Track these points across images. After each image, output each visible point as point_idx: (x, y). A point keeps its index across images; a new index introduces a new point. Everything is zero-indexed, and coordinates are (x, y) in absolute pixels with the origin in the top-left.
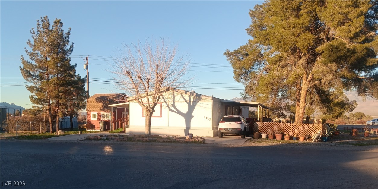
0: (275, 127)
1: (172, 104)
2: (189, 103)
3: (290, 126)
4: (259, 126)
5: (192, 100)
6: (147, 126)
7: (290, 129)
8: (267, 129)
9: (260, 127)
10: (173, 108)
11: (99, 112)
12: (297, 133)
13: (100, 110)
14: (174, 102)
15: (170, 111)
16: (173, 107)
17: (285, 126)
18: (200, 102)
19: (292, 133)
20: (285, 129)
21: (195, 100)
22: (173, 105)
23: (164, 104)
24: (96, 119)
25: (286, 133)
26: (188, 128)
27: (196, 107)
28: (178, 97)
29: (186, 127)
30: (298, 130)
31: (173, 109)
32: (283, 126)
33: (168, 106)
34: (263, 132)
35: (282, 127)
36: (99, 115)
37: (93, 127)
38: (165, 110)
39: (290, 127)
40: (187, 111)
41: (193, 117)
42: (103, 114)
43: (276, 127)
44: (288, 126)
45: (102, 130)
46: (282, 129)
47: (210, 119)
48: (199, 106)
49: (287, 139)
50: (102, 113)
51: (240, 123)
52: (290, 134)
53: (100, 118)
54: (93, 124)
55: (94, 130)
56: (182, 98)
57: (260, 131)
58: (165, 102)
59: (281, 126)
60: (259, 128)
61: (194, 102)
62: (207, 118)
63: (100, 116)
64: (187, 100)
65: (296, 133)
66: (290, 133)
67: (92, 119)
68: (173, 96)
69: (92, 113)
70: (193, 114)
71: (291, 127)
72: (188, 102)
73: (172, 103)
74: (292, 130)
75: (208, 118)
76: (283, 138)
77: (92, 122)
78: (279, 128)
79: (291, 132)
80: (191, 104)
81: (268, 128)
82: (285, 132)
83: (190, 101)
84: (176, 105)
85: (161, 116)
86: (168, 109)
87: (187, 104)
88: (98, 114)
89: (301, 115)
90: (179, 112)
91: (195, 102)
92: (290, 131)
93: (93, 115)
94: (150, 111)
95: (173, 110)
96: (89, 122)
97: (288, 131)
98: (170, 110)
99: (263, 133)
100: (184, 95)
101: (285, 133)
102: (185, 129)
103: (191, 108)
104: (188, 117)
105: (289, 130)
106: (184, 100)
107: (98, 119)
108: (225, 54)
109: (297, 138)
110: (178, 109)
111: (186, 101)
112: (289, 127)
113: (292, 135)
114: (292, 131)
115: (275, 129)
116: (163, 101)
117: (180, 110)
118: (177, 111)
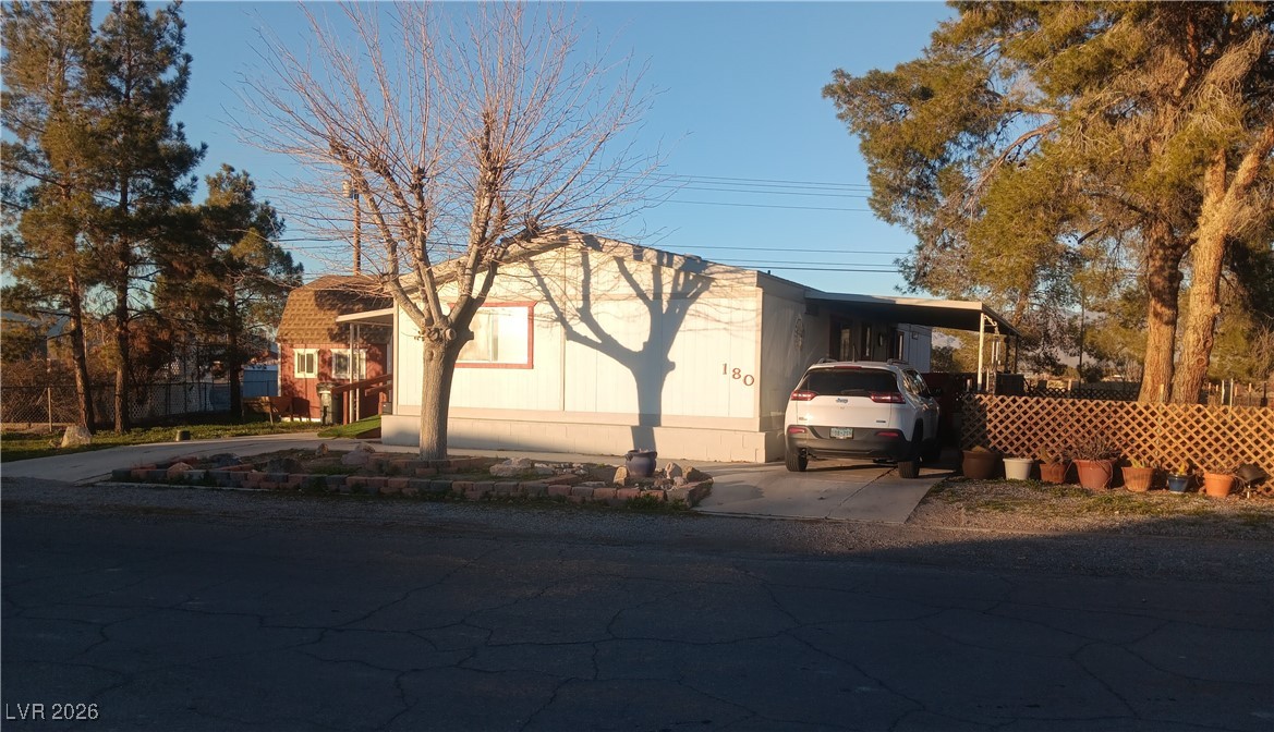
0: (1072, 420)
1: (578, 310)
2: (653, 304)
3: (1152, 419)
4: (989, 416)
5: (667, 289)
6: (431, 412)
7: (1152, 430)
8: (1030, 429)
9: (995, 422)
10: (583, 325)
11: (323, 347)
12: (1188, 455)
13: (329, 340)
14: (586, 298)
15: (571, 342)
16: (582, 320)
17: (1128, 418)
18: (704, 295)
19: (1164, 453)
20: (1127, 435)
21: (680, 288)
22: (585, 315)
23: (544, 309)
24: (313, 376)
25: (1132, 452)
26: (650, 418)
27: (688, 322)
28: (605, 276)
29: (642, 416)
30: (1197, 438)
31: (582, 329)
32: (1115, 417)
33: (561, 319)
34: (1012, 444)
35: (1109, 422)
36: (324, 361)
37: (299, 406)
38: (550, 338)
39: (1153, 425)
40: (646, 339)
41: (672, 366)
42: (339, 356)
43: (1078, 421)
44: (1140, 419)
45: (329, 419)
46: (1108, 433)
47: (749, 380)
48: (698, 314)
49: (1135, 483)
50: (336, 349)
51: (891, 402)
52: (1151, 459)
53: (326, 370)
54: (300, 395)
55: (304, 420)
56: (623, 278)
57: (994, 443)
58: (549, 298)
59: (1103, 417)
60: (989, 426)
61: (675, 295)
62: (736, 373)
63: (326, 361)
64: (643, 288)
65: (1183, 455)
66: (1150, 452)
67: (298, 375)
68: (581, 269)
69: (299, 351)
70: (672, 356)
71: (1159, 424)
72: (651, 298)
73: (580, 304)
74: (1164, 437)
75: (743, 374)
76: (1116, 480)
77: (298, 389)
78: (1096, 427)
79: (1157, 448)
80: (665, 306)
81: (1036, 424)
82: (1126, 445)
83: (658, 294)
84: (596, 309)
85: (531, 365)
86: (559, 329)
87: (644, 309)
88: (319, 353)
89: (1193, 361)
90: (609, 346)
91: (683, 298)
92: (1151, 442)
93: (302, 358)
94: (440, 339)
95: (586, 337)
96: (289, 387)
97: (1140, 441)
98: (572, 335)
99: (1011, 449)
100: (631, 265)
101: (1126, 451)
102: (637, 423)
103: (665, 327)
104: (651, 366)
105: (1145, 436)
106: (631, 291)
107: (322, 375)
108: (829, 91)
109: (1194, 483)
110: (608, 329)
111: (641, 295)
112: (1146, 424)
113: (1164, 465)
114: (1165, 443)
115: (1072, 431)
116: (537, 294)
117: (615, 337)
118: (600, 341)
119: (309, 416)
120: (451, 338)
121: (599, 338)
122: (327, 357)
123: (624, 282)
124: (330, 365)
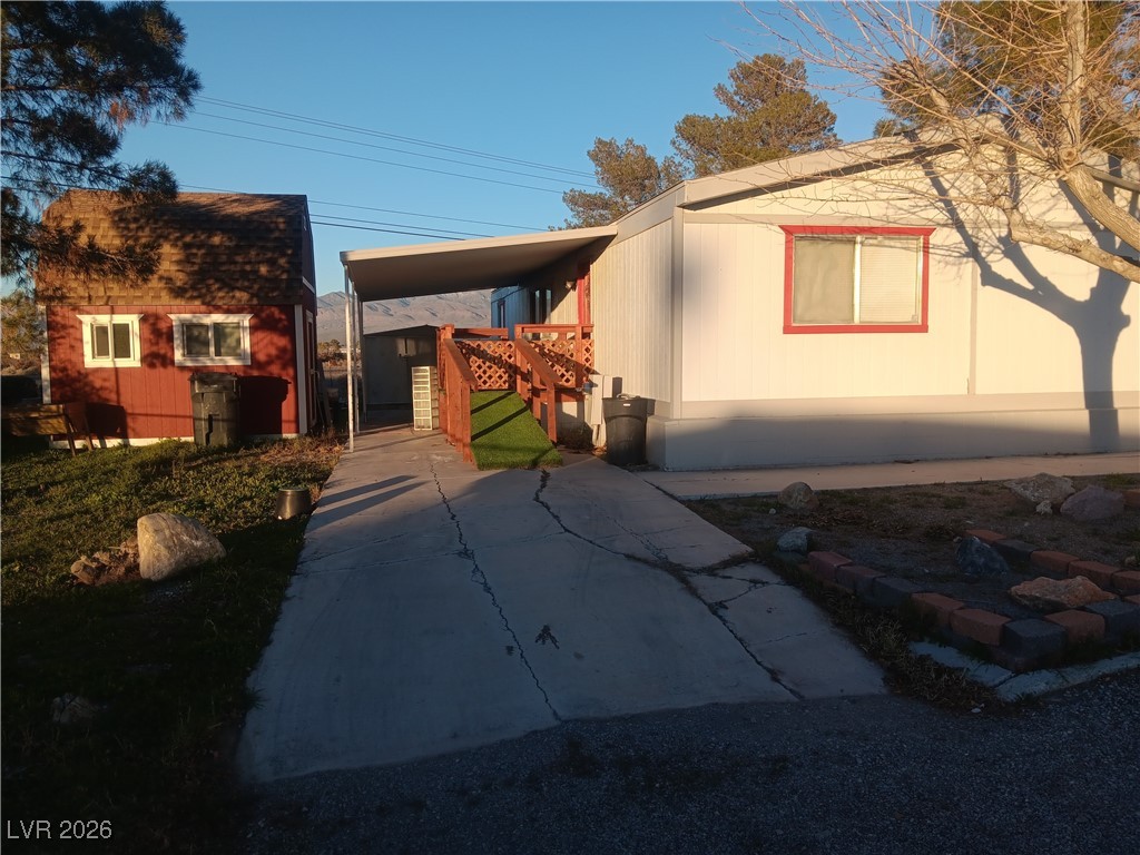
1: (1000, 239)
10: (1008, 263)
11: (151, 311)
13: (166, 298)
15: (988, 288)
16: (1007, 254)
22: (1012, 247)
23: (947, 237)
24: (133, 361)
28: (1040, 193)
31: (1005, 268)
33: (973, 252)
36: (157, 332)
40: (1096, 285)
41: (1126, 321)
42: (188, 328)
45: (222, 437)
50: (183, 313)
53: (163, 348)
54: (104, 394)
55: (112, 443)
58: (955, 220)
67: (90, 361)
69: (92, 318)
70: (1128, 307)
77: (98, 384)
85: (923, 326)
86: (970, 266)
88: (143, 320)
90: (1044, 293)
93: (101, 331)
95: (1011, 281)
98: (990, 278)
104: (1098, 323)
106: (1075, 215)
110: (1042, 270)
111: (1089, 222)
116: (937, 215)
117: (1053, 280)
118: (1030, 287)
119: (124, 436)
121: (1030, 280)
122: (163, 326)
123: (1064, 203)
124: (170, 339)
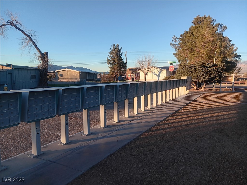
2: (159, 72)
5: (160, 71)
6: (145, 79)
14: (154, 71)
22: (154, 72)
23: (151, 72)
28: (155, 70)
29: (158, 79)
31: (154, 73)
33: (152, 73)
37: (128, 79)
38: (152, 74)
40: (158, 74)
45: (131, 80)
50: (132, 74)
55: (129, 81)
67: (128, 77)
69: (128, 75)
75: (165, 76)
83: (159, 71)
85: (150, 76)
88: (130, 75)
90: (156, 74)
91: (161, 71)
96: (127, 78)
98: (153, 74)
100: (157, 69)
103: (160, 73)
104: (159, 76)
106: (157, 71)
107: (130, 77)
108: (173, 54)
116: (151, 71)
120: (146, 74)
